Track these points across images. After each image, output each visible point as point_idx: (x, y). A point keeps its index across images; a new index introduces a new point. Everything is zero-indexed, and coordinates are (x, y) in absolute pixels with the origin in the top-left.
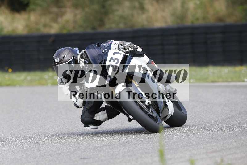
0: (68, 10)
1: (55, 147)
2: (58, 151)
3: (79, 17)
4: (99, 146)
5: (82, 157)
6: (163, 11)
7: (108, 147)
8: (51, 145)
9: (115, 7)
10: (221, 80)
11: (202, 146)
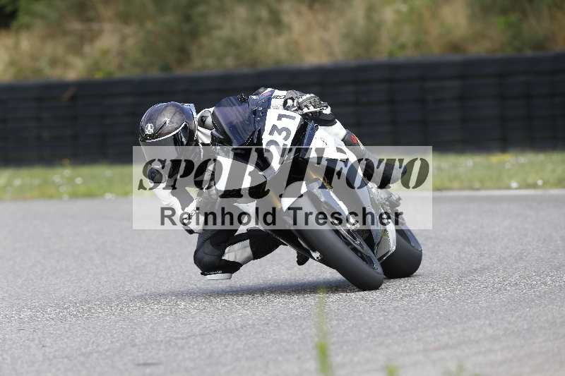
0: (107, 27)
1: (79, 340)
2: (85, 348)
3: (131, 42)
4: (179, 336)
5: (141, 362)
6: (325, 28)
7: (198, 339)
8: (69, 334)
9: (214, 19)
10: (456, 184)
11: (414, 336)
